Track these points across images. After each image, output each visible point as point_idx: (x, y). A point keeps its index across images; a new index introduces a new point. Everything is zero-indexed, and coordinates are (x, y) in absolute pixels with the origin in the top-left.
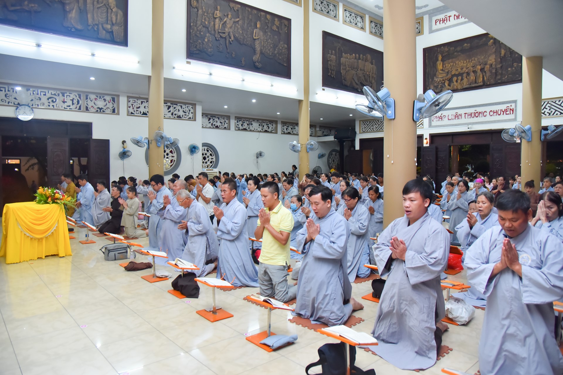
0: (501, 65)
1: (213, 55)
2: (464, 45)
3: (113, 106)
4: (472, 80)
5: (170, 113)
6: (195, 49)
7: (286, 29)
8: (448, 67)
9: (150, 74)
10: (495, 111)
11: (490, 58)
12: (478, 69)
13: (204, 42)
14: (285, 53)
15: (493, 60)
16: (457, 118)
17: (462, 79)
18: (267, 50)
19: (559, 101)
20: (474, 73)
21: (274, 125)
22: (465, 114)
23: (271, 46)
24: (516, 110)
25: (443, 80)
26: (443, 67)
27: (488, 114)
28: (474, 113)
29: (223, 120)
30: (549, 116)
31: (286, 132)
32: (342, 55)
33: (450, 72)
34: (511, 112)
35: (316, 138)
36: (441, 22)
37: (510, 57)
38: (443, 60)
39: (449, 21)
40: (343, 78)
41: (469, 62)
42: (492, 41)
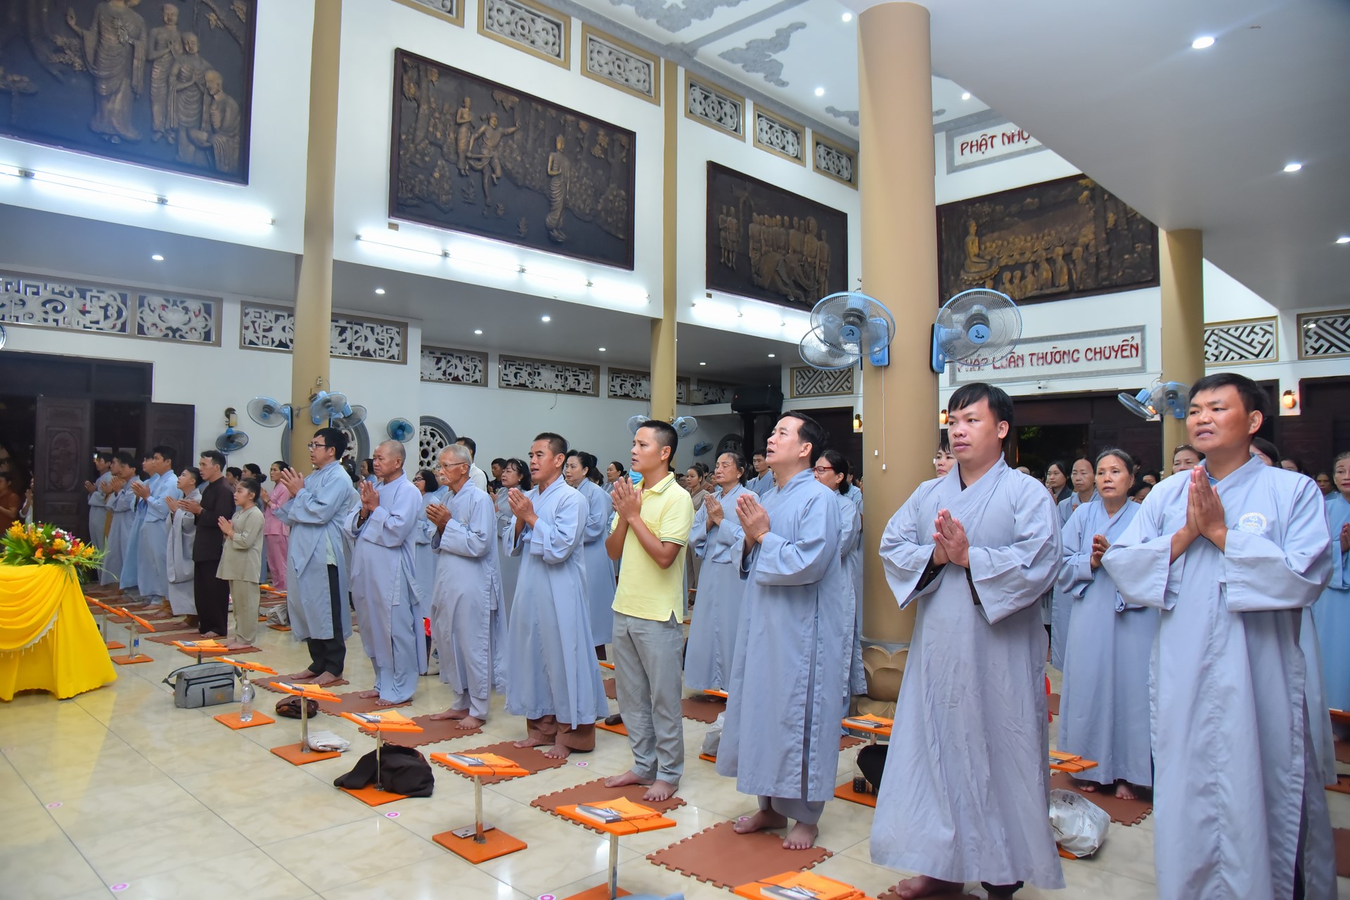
0: (1107, 247)
1: (451, 210)
2: (1026, 199)
3: (206, 325)
4: (1047, 279)
5: (346, 345)
6: (410, 195)
7: (624, 154)
8: (992, 249)
9: (298, 249)
10: (1098, 350)
11: (1084, 231)
12: (1058, 255)
13: (432, 180)
14: (621, 209)
15: (1091, 236)
16: (1012, 365)
17: (1023, 278)
18: (580, 202)
19: (1236, 330)
20: (1049, 264)
21: (591, 376)
22: (1032, 355)
23: (589, 192)
24: (1143, 348)
25: (981, 279)
26: (980, 249)
27: (1082, 355)
28: (1051, 353)
29: (470, 362)
30: (1216, 363)
31: (619, 393)
32: (751, 216)
33: (995, 260)
34: (1134, 351)
35: (689, 408)
36: (974, 149)
37: (1127, 229)
38: (979, 234)
39: (992, 146)
40: (753, 270)
41: (1037, 238)
42: (1086, 193)
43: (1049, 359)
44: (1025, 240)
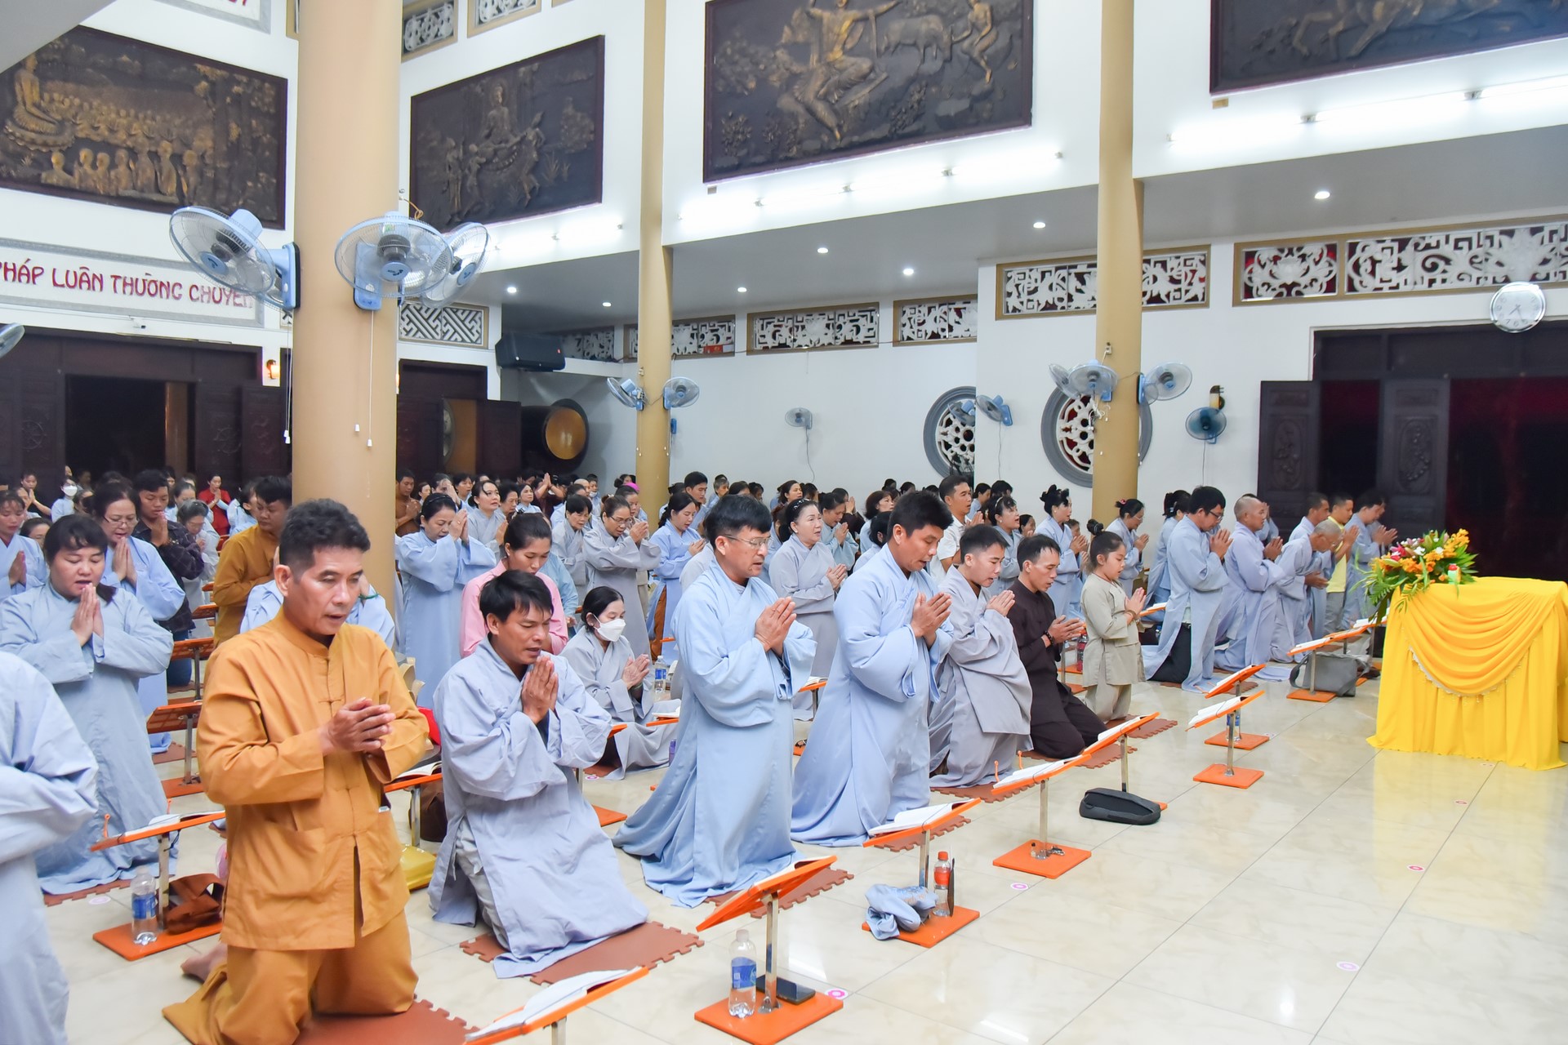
0: (228, 163)
2: (120, 55)
4: (147, 178)
8: (62, 106)
10: (206, 290)
11: (200, 133)
12: (164, 152)
15: (209, 143)
16: (85, 285)
17: (113, 165)
20: (152, 159)
22: (116, 277)
25: (45, 145)
26: (42, 97)
27: (185, 292)
33: (68, 124)
37: (251, 150)
41: (136, 117)
42: (204, 84)
43: (140, 288)
44: (118, 113)
